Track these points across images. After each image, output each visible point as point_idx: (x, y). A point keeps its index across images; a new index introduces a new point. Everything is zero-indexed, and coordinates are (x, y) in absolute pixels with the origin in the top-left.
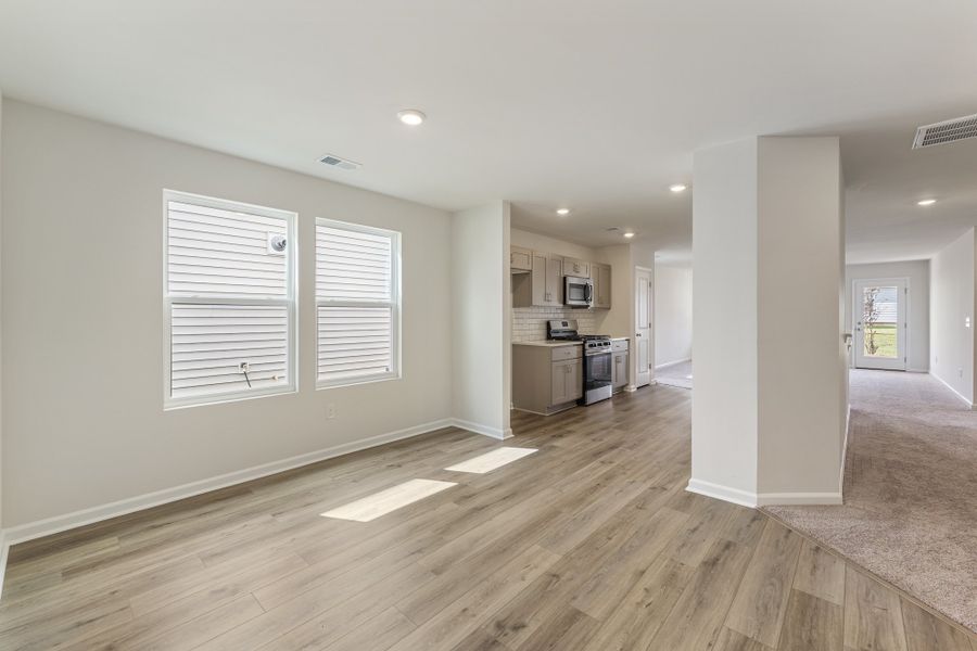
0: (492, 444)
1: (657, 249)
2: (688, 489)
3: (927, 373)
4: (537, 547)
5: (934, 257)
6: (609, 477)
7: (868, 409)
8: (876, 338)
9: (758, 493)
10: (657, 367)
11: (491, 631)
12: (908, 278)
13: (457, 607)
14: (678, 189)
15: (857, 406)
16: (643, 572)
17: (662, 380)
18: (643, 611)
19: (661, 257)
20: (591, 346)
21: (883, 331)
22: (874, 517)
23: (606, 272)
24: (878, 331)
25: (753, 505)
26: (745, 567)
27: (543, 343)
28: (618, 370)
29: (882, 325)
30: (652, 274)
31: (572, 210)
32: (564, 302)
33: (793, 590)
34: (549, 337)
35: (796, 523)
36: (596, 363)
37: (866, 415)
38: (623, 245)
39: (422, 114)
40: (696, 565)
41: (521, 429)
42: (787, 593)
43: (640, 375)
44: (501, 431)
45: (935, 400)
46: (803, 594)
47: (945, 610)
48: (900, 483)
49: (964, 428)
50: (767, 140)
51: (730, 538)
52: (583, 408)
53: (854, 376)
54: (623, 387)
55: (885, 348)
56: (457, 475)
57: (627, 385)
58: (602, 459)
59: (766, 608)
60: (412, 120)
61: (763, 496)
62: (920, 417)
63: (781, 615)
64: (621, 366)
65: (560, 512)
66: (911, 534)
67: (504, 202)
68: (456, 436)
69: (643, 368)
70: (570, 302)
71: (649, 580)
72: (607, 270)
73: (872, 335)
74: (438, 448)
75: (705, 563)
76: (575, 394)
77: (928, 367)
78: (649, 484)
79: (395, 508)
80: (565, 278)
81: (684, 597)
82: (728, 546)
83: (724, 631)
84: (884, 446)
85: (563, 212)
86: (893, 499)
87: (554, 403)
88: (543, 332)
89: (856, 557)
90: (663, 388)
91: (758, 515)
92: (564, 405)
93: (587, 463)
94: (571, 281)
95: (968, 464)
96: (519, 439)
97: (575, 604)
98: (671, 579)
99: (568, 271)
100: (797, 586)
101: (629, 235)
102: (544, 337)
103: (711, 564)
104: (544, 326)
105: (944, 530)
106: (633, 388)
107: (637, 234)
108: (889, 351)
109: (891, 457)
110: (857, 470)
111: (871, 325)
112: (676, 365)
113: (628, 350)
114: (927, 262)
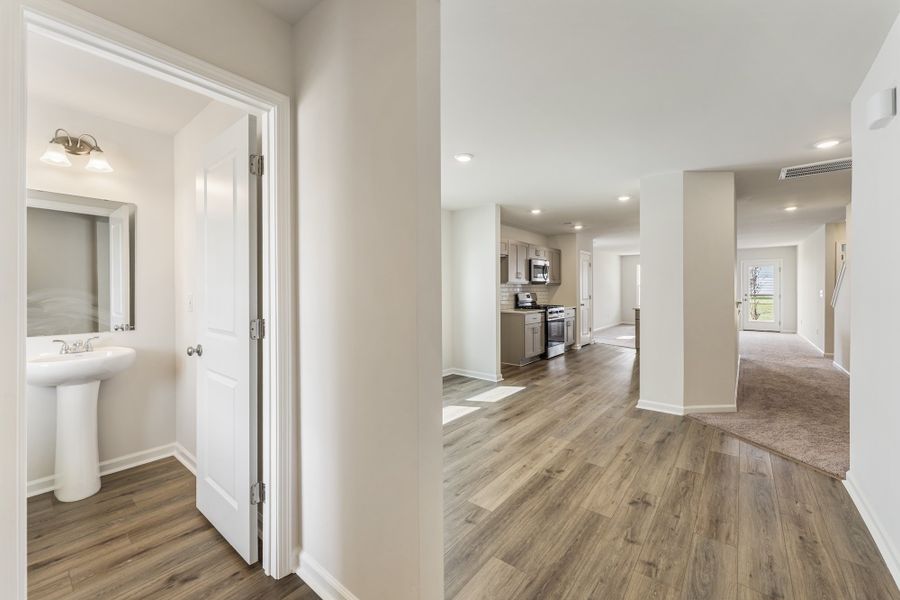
0: (489, 385)
1: (595, 237)
2: (637, 407)
3: (795, 333)
4: (552, 438)
5: (800, 244)
6: (582, 402)
7: (752, 357)
8: (758, 307)
9: (684, 405)
10: (595, 330)
11: (545, 473)
12: (782, 260)
13: (518, 465)
14: (624, 199)
15: (745, 357)
16: (622, 447)
17: (599, 340)
18: (627, 463)
19: (598, 242)
20: (551, 313)
21: (765, 301)
22: (757, 417)
23: (557, 256)
24: (761, 301)
25: (681, 414)
26: (681, 444)
27: (513, 311)
28: (569, 332)
29: (763, 297)
30: (591, 257)
31: (543, 210)
32: (530, 279)
33: (711, 452)
34: (517, 307)
35: (709, 422)
36: (553, 326)
37: (751, 362)
38: (572, 234)
39: (471, 155)
40: (653, 443)
41: (506, 375)
42: (707, 453)
43: (584, 337)
44: (495, 376)
45: (799, 351)
46: (716, 453)
47: (794, 456)
48: (772, 400)
49: (816, 369)
50: (690, 174)
51: (670, 430)
52: (545, 361)
53: (743, 336)
54: (571, 346)
55: (766, 315)
56: (476, 404)
57: (574, 344)
58: (575, 391)
59: (696, 459)
60: (464, 159)
61: (687, 408)
62: (788, 363)
63: (705, 461)
64: (571, 329)
65: (557, 422)
66: (778, 425)
67: (497, 205)
68: (459, 381)
69: (586, 330)
70: (534, 280)
71: (628, 449)
72: (558, 253)
73: (756, 304)
74: (454, 388)
75: (657, 442)
76: (539, 350)
77: (796, 328)
78: (611, 404)
79: (453, 419)
80: (530, 261)
81: (649, 456)
82: (669, 434)
83: (675, 470)
84: (763, 380)
85: (536, 212)
86: (768, 408)
87: (527, 356)
88: (512, 303)
89: (746, 436)
90: (599, 347)
91: (686, 419)
92: (532, 358)
93: (564, 394)
94: (534, 263)
95: (816, 389)
96: (509, 381)
97: (589, 461)
98: (639, 449)
99: (532, 255)
100: (713, 450)
101: (578, 227)
102: (513, 306)
103: (661, 442)
104: (513, 298)
105: (796, 422)
106: (578, 347)
107: (584, 226)
108: (768, 319)
109: (767, 387)
110: (745, 394)
111: (755, 296)
112: (607, 329)
113: (575, 317)
114: (795, 247)
